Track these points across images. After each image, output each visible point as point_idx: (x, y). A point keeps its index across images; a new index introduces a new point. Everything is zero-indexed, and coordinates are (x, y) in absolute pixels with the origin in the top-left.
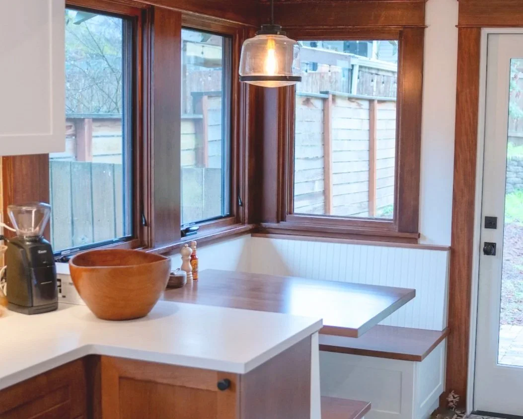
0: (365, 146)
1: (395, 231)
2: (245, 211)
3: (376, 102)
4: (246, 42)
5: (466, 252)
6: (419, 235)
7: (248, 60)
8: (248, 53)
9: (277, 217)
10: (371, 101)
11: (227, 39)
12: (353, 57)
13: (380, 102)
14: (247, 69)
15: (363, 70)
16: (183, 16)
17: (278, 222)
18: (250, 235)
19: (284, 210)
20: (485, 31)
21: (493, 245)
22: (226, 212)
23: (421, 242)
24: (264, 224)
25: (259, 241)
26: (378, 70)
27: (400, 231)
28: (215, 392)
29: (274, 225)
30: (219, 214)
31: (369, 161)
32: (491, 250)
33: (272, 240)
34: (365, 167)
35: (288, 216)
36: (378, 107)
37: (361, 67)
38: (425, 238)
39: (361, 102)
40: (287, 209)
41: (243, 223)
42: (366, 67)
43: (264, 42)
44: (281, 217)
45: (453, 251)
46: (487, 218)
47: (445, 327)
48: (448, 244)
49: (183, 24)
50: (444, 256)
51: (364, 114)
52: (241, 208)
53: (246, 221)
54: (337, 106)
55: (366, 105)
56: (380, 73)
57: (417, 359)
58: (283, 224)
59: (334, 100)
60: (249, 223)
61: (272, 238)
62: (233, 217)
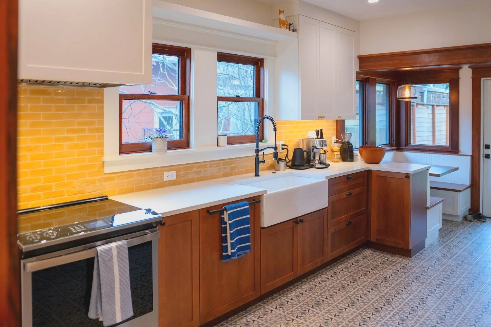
0: (430, 125)
1: (450, 149)
2: (394, 143)
3: (435, 106)
4: (399, 87)
5: (478, 157)
6: (459, 151)
7: (400, 93)
8: (400, 91)
9: (405, 145)
10: (433, 106)
11: (388, 86)
12: (424, 87)
13: (437, 106)
14: (400, 95)
15: (429, 92)
16: (377, 80)
17: (406, 146)
18: (396, 151)
19: (408, 142)
20: (482, 79)
21: (489, 155)
22: (388, 143)
23: (460, 153)
24: (401, 147)
25: (399, 153)
26: (436, 92)
27: (452, 149)
28: (404, 179)
29: (405, 147)
30: (385, 143)
31: (433, 131)
32: (488, 156)
33: (404, 153)
34: (431, 134)
35: (409, 145)
36: (436, 108)
37: (428, 91)
38: (461, 152)
39: (429, 106)
40: (409, 143)
41: (394, 147)
42: (430, 91)
43: (405, 87)
44: (407, 145)
45: (472, 156)
46: (486, 145)
47: (470, 184)
48: (471, 154)
49: (377, 82)
50: (469, 158)
51: (430, 111)
52: (393, 141)
53: (395, 146)
54: (418, 108)
55: (430, 107)
56: (436, 93)
57: (460, 191)
58: (407, 147)
59: (417, 106)
60: (396, 146)
61: (404, 152)
62: (390, 144)
